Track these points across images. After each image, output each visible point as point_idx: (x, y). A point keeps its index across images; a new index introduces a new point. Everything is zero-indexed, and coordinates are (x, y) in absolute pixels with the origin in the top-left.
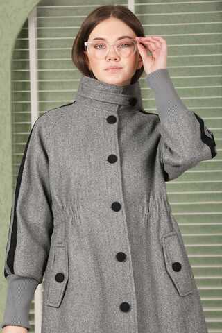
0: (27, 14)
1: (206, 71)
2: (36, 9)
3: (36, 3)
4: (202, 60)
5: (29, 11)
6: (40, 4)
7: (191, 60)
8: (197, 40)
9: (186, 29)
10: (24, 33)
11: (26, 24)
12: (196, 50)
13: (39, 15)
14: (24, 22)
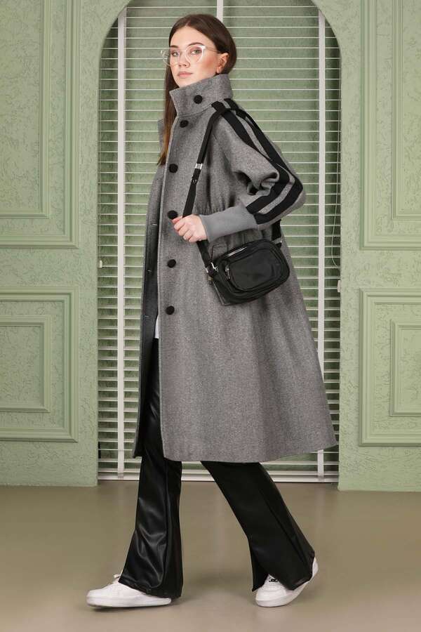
0: (117, 15)
1: (293, 73)
2: (126, 9)
3: (127, 4)
4: (289, 63)
5: (119, 11)
6: (129, 5)
7: (278, 63)
8: (285, 43)
9: (274, 32)
10: (113, 32)
11: (116, 24)
12: (283, 53)
13: (128, 15)
14: (113, 22)
